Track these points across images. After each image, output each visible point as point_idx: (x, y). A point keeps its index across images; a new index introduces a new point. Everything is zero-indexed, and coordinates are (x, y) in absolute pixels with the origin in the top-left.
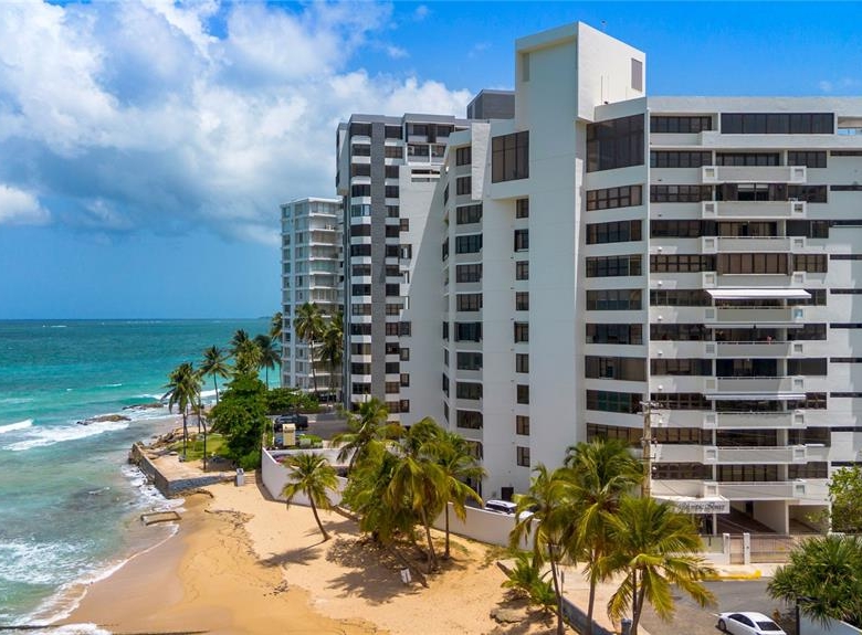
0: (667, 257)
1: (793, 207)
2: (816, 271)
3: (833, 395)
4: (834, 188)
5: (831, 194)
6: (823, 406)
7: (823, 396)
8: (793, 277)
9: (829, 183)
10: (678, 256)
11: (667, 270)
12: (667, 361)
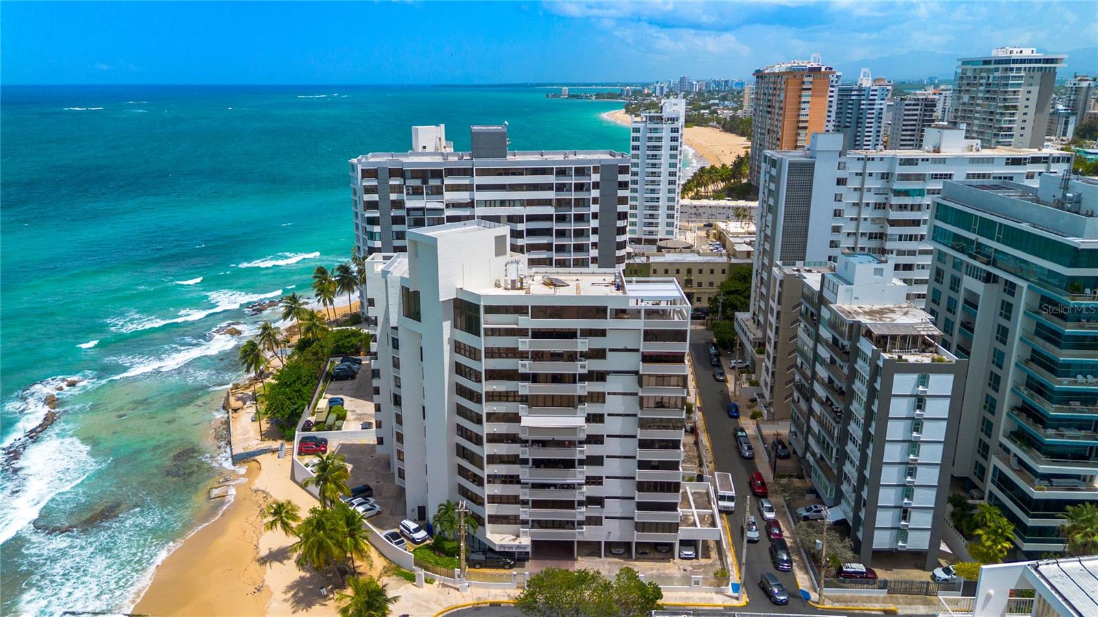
0: (500, 392)
1: (579, 367)
2: (598, 402)
3: (607, 477)
4: (612, 350)
5: (609, 354)
6: (601, 484)
7: (601, 478)
8: (578, 410)
9: (608, 347)
10: (507, 392)
11: (500, 400)
12: (500, 456)
